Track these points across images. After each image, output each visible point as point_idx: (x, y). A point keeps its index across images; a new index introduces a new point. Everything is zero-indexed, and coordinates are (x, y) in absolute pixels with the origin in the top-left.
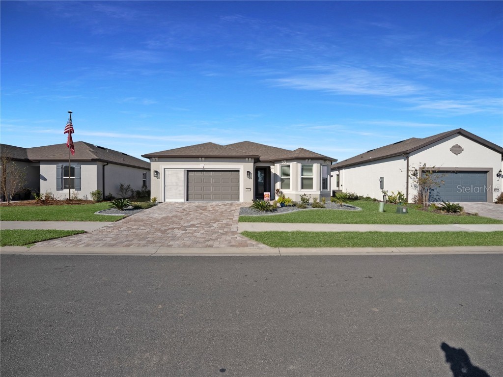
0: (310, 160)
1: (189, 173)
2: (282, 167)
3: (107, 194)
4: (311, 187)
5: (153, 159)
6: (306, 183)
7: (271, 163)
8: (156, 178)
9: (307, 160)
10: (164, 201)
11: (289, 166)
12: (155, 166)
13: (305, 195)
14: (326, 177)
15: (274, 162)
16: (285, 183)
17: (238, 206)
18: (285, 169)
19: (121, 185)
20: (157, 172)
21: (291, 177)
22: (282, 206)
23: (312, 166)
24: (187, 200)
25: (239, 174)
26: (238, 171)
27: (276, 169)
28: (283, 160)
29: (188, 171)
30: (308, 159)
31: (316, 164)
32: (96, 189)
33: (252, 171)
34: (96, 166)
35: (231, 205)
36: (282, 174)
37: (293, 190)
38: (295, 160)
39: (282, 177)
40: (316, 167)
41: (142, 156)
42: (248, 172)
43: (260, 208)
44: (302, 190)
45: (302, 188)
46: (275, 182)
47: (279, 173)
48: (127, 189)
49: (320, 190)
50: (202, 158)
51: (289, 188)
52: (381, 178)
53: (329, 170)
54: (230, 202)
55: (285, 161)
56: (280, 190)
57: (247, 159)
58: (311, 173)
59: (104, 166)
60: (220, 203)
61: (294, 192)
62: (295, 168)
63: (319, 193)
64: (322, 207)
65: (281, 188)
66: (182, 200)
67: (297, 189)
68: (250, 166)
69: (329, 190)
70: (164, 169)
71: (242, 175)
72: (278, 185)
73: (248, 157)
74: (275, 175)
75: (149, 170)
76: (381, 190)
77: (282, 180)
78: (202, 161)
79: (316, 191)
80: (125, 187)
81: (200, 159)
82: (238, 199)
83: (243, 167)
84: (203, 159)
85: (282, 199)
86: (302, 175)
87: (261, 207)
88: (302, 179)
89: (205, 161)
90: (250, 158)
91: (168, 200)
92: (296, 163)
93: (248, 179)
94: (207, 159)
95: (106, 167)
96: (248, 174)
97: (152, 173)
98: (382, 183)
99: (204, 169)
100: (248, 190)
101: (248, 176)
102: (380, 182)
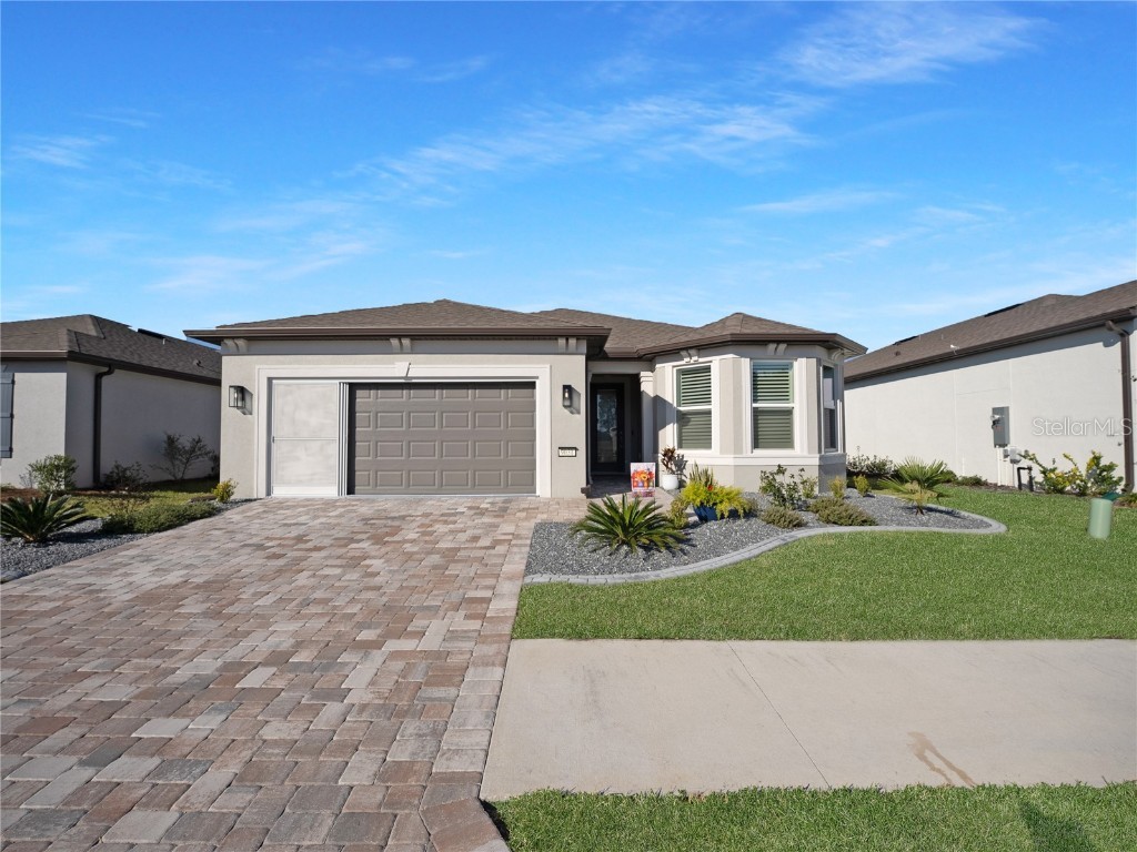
0: (782, 347)
1: (359, 393)
2: (682, 373)
4: (786, 441)
5: (229, 343)
6: (769, 428)
7: (641, 364)
8: (239, 412)
9: (772, 347)
10: (269, 493)
11: (708, 369)
12: (236, 369)
13: (781, 470)
14: (830, 405)
15: (650, 359)
16: (696, 429)
17: (527, 519)
18: (695, 383)
19: (169, 438)
20: (242, 391)
21: (715, 407)
22: (704, 519)
23: (787, 367)
24: (351, 491)
25: (533, 396)
26: (532, 385)
27: (660, 382)
28: (686, 349)
29: (354, 387)
30: (778, 342)
31: (804, 360)
33: (580, 386)
34: (64, 375)
35: (502, 512)
36: (683, 398)
37: (723, 451)
38: (730, 348)
39: (682, 409)
40: (802, 371)
42: (567, 388)
44: (758, 452)
45: (756, 444)
46: (659, 425)
47: (670, 395)
48: (193, 451)
49: (820, 451)
50: (400, 337)
51: (709, 446)
52: (996, 411)
53: (840, 382)
54: (500, 498)
55: (692, 352)
56: (678, 452)
57: (562, 342)
58: (785, 394)
59: (98, 377)
60: (461, 502)
61: (729, 460)
62: (728, 374)
63: (816, 461)
65: (680, 446)
66: (331, 490)
67: (738, 449)
68: (573, 368)
69: (840, 451)
70: (270, 380)
71: (545, 400)
72: (668, 436)
73: (567, 335)
74: (658, 401)
75: (218, 383)
76: (1000, 451)
77: (682, 419)
78: (402, 351)
79: (805, 453)
80: (185, 442)
81: (395, 342)
82: (529, 484)
83: (548, 370)
84: (406, 342)
85: (703, 489)
86: (755, 400)
88: (756, 413)
89: (412, 352)
90: (573, 336)
91: (279, 492)
92: (731, 356)
93: (566, 411)
94: (421, 344)
95: (105, 380)
96: (567, 395)
97: (227, 396)
98: (1000, 425)
99: (408, 380)
100: (567, 453)
101: (567, 403)
102: (994, 422)
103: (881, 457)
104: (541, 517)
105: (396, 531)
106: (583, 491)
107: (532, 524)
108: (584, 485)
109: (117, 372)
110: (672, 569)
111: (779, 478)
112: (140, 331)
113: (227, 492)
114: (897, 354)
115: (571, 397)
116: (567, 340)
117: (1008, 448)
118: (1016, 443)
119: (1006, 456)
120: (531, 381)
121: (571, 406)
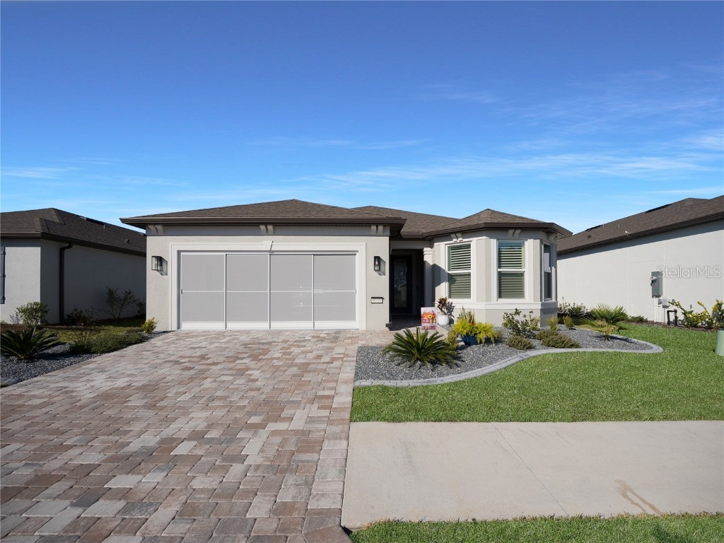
0: (518, 232)
2: (452, 248)
3: (68, 310)
5: (152, 227)
6: (509, 285)
7: (424, 243)
8: (158, 274)
9: (511, 232)
10: (179, 328)
11: (469, 246)
12: (156, 245)
13: (517, 312)
14: (548, 270)
15: (431, 239)
16: (460, 285)
17: (352, 344)
18: (460, 255)
19: (110, 291)
20: (160, 260)
21: (473, 271)
22: (468, 344)
23: (521, 246)
26: (354, 256)
27: (437, 255)
28: (455, 233)
30: (515, 229)
31: (532, 240)
32: (38, 300)
33: (386, 257)
34: (39, 249)
35: (336, 340)
36: (452, 265)
37: (478, 300)
38: (484, 232)
40: (531, 248)
41: (123, 221)
42: (377, 259)
43: (415, 351)
44: (501, 301)
45: (500, 295)
46: (436, 283)
47: (443, 264)
48: (126, 300)
49: (541, 300)
50: (266, 224)
51: (469, 296)
52: (654, 274)
53: (555, 255)
54: (332, 330)
55: (459, 235)
56: (449, 300)
57: (374, 228)
58: (519, 262)
59: (62, 250)
62: (483, 249)
63: (538, 306)
65: (450, 297)
67: (488, 299)
68: (381, 245)
69: (554, 300)
70: (179, 252)
71: (362, 265)
72: (442, 290)
73: (377, 223)
74: (435, 268)
76: (656, 300)
77: (451, 279)
78: (267, 233)
79: (532, 302)
80: (120, 294)
81: (263, 227)
83: (364, 246)
84: (270, 227)
85: (468, 325)
86: (499, 267)
87: (419, 350)
88: (500, 275)
89: (274, 234)
90: (381, 224)
91: (186, 326)
92: (484, 237)
93: (376, 274)
94: (280, 229)
95: (66, 252)
96: (377, 263)
97: (150, 263)
98: (656, 283)
99: (271, 252)
100: (376, 301)
101: (377, 268)
102: (653, 281)
103: (578, 304)
104: (361, 343)
105: (266, 352)
106: (387, 325)
107: (356, 347)
108: (388, 322)
109: (75, 247)
110: (451, 376)
111: (516, 317)
112: (88, 219)
113: (151, 326)
114: (589, 237)
115: (379, 265)
116: (377, 226)
117: (661, 298)
118: (667, 295)
119: (660, 303)
120: (352, 254)
121: (379, 270)
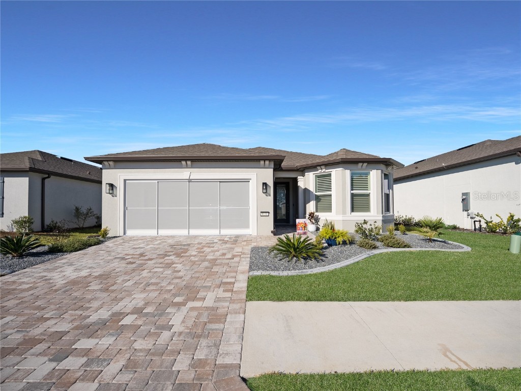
0: (365, 164)
2: (318, 177)
3: (47, 222)
4: (366, 208)
5: (105, 163)
6: (358, 202)
7: (298, 173)
8: (110, 196)
9: (360, 164)
10: (125, 234)
11: (330, 175)
12: (109, 175)
13: (365, 222)
14: (387, 192)
15: (303, 170)
16: (324, 202)
17: (247, 245)
18: (324, 182)
19: (76, 208)
20: (112, 186)
21: (333, 193)
22: (330, 245)
23: (367, 174)
27: (307, 182)
28: (320, 166)
30: (363, 162)
31: (375, 171)
32: (27, 215)
33: (271, 184)
34: (27, 179)
35: (236, 242)
36: (318, 188)
37: (337, 213)
38: (341, 165)
39: (316, 194)
40: (375, 175)
41: (86, 159)
42: (265, 184)
45: (353, 210)
46: (306, 202)
47: (312, 188)
48: (87, 214)
49: (382, 213)
50: (186, 160)
51: (330, 211)
52: (463, 194)
53: (392, 181)
54: (233, 236)
55: (323, 167)
56: (316, 214)
57: (262, 162)
58: (366, 186)
59: (43, 179)
60: (215, 237)
61: (340, 218)
62: (340, 178)
63: (380, 218)
64: (405, 246)
65: (317, 211)
67: (344, 213)
68: (267, 175)
69: (391, 213)
70: (125, 181)
72: (311, 207)
73: (265, 159)
74: (306, 191)
75: (100, 182)
76: (466, 213)
77: (318, 199)
78: (187, 167)
79: (376, 214)
80: (84, 210)
81: (184, 163)
83: (255, 175)
84: (189, 163)
85: (330, 231)
86: (352, 190)
87: (295, 250)
88: (353, 195)
89: (192, 167)
90: (267, 160)
91: (130, 233)
92: (341, 169)
93: (264, 195)
94: (196, 164)
95: (46, 181)
96: (264, 187)
97: (105, 188)
98: (465, 201)
99: (190, 181)
100: (264, 214)
101: (265, 191)
102: (463, 200)
103: (409, 216)
104: (254, 245)
105: (186, 251)
106: (272, 232)
107: (250, 247)
108: (273, 230)
109: (52, 177)
110: (318, 268)
111: (365, 226)
112: (61, 158)
113: (105, 233)
114: (416, 168)
115: (266, 189)
116: (265, 161)
117: (469, 212)
118: (473, 210)
119: (468, 215)
120: (247, 181)
121: (266, 192)
